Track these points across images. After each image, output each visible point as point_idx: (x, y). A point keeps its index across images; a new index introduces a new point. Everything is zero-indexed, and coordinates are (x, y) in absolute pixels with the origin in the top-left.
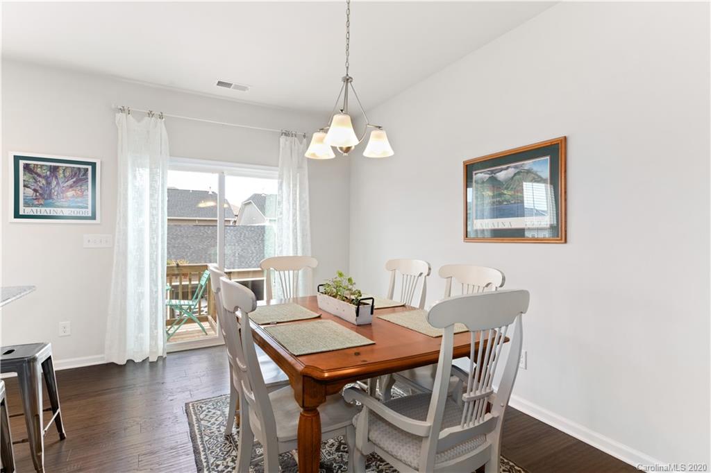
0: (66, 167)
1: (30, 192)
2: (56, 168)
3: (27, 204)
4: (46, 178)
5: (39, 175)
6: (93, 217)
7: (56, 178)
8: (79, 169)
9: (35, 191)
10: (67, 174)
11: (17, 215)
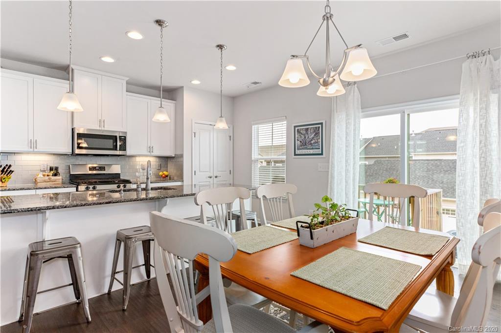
0: (311, 128)
1: (299, 142)
2: (308, 129)
3: (298, 149)
4: (304, 135)
5: (302, 134)
6: (322, 154)
7: (308, 134)
8: (316, 127)
9: (301, 142)
10: (312, 131)
11: (295, 155)
